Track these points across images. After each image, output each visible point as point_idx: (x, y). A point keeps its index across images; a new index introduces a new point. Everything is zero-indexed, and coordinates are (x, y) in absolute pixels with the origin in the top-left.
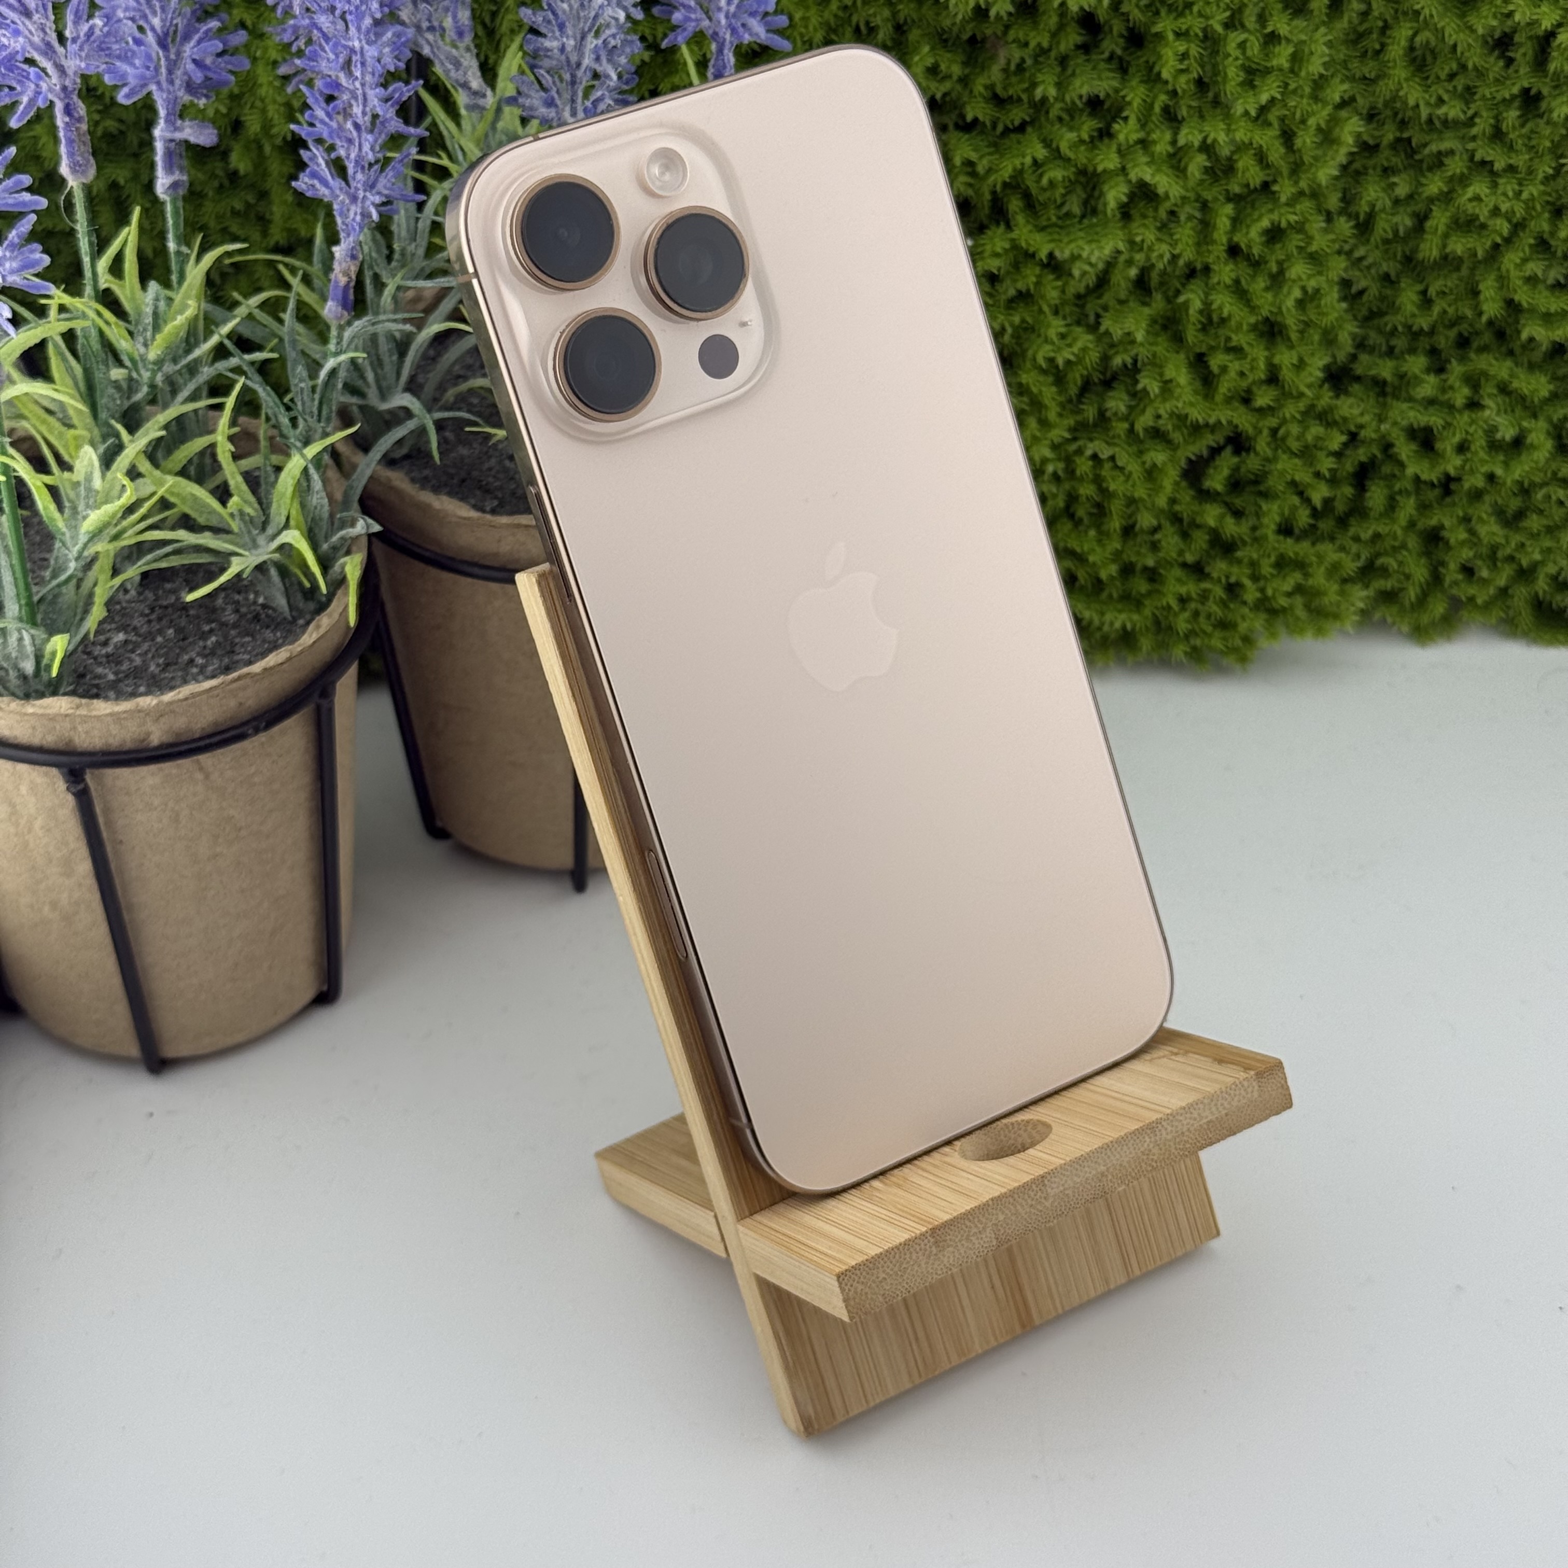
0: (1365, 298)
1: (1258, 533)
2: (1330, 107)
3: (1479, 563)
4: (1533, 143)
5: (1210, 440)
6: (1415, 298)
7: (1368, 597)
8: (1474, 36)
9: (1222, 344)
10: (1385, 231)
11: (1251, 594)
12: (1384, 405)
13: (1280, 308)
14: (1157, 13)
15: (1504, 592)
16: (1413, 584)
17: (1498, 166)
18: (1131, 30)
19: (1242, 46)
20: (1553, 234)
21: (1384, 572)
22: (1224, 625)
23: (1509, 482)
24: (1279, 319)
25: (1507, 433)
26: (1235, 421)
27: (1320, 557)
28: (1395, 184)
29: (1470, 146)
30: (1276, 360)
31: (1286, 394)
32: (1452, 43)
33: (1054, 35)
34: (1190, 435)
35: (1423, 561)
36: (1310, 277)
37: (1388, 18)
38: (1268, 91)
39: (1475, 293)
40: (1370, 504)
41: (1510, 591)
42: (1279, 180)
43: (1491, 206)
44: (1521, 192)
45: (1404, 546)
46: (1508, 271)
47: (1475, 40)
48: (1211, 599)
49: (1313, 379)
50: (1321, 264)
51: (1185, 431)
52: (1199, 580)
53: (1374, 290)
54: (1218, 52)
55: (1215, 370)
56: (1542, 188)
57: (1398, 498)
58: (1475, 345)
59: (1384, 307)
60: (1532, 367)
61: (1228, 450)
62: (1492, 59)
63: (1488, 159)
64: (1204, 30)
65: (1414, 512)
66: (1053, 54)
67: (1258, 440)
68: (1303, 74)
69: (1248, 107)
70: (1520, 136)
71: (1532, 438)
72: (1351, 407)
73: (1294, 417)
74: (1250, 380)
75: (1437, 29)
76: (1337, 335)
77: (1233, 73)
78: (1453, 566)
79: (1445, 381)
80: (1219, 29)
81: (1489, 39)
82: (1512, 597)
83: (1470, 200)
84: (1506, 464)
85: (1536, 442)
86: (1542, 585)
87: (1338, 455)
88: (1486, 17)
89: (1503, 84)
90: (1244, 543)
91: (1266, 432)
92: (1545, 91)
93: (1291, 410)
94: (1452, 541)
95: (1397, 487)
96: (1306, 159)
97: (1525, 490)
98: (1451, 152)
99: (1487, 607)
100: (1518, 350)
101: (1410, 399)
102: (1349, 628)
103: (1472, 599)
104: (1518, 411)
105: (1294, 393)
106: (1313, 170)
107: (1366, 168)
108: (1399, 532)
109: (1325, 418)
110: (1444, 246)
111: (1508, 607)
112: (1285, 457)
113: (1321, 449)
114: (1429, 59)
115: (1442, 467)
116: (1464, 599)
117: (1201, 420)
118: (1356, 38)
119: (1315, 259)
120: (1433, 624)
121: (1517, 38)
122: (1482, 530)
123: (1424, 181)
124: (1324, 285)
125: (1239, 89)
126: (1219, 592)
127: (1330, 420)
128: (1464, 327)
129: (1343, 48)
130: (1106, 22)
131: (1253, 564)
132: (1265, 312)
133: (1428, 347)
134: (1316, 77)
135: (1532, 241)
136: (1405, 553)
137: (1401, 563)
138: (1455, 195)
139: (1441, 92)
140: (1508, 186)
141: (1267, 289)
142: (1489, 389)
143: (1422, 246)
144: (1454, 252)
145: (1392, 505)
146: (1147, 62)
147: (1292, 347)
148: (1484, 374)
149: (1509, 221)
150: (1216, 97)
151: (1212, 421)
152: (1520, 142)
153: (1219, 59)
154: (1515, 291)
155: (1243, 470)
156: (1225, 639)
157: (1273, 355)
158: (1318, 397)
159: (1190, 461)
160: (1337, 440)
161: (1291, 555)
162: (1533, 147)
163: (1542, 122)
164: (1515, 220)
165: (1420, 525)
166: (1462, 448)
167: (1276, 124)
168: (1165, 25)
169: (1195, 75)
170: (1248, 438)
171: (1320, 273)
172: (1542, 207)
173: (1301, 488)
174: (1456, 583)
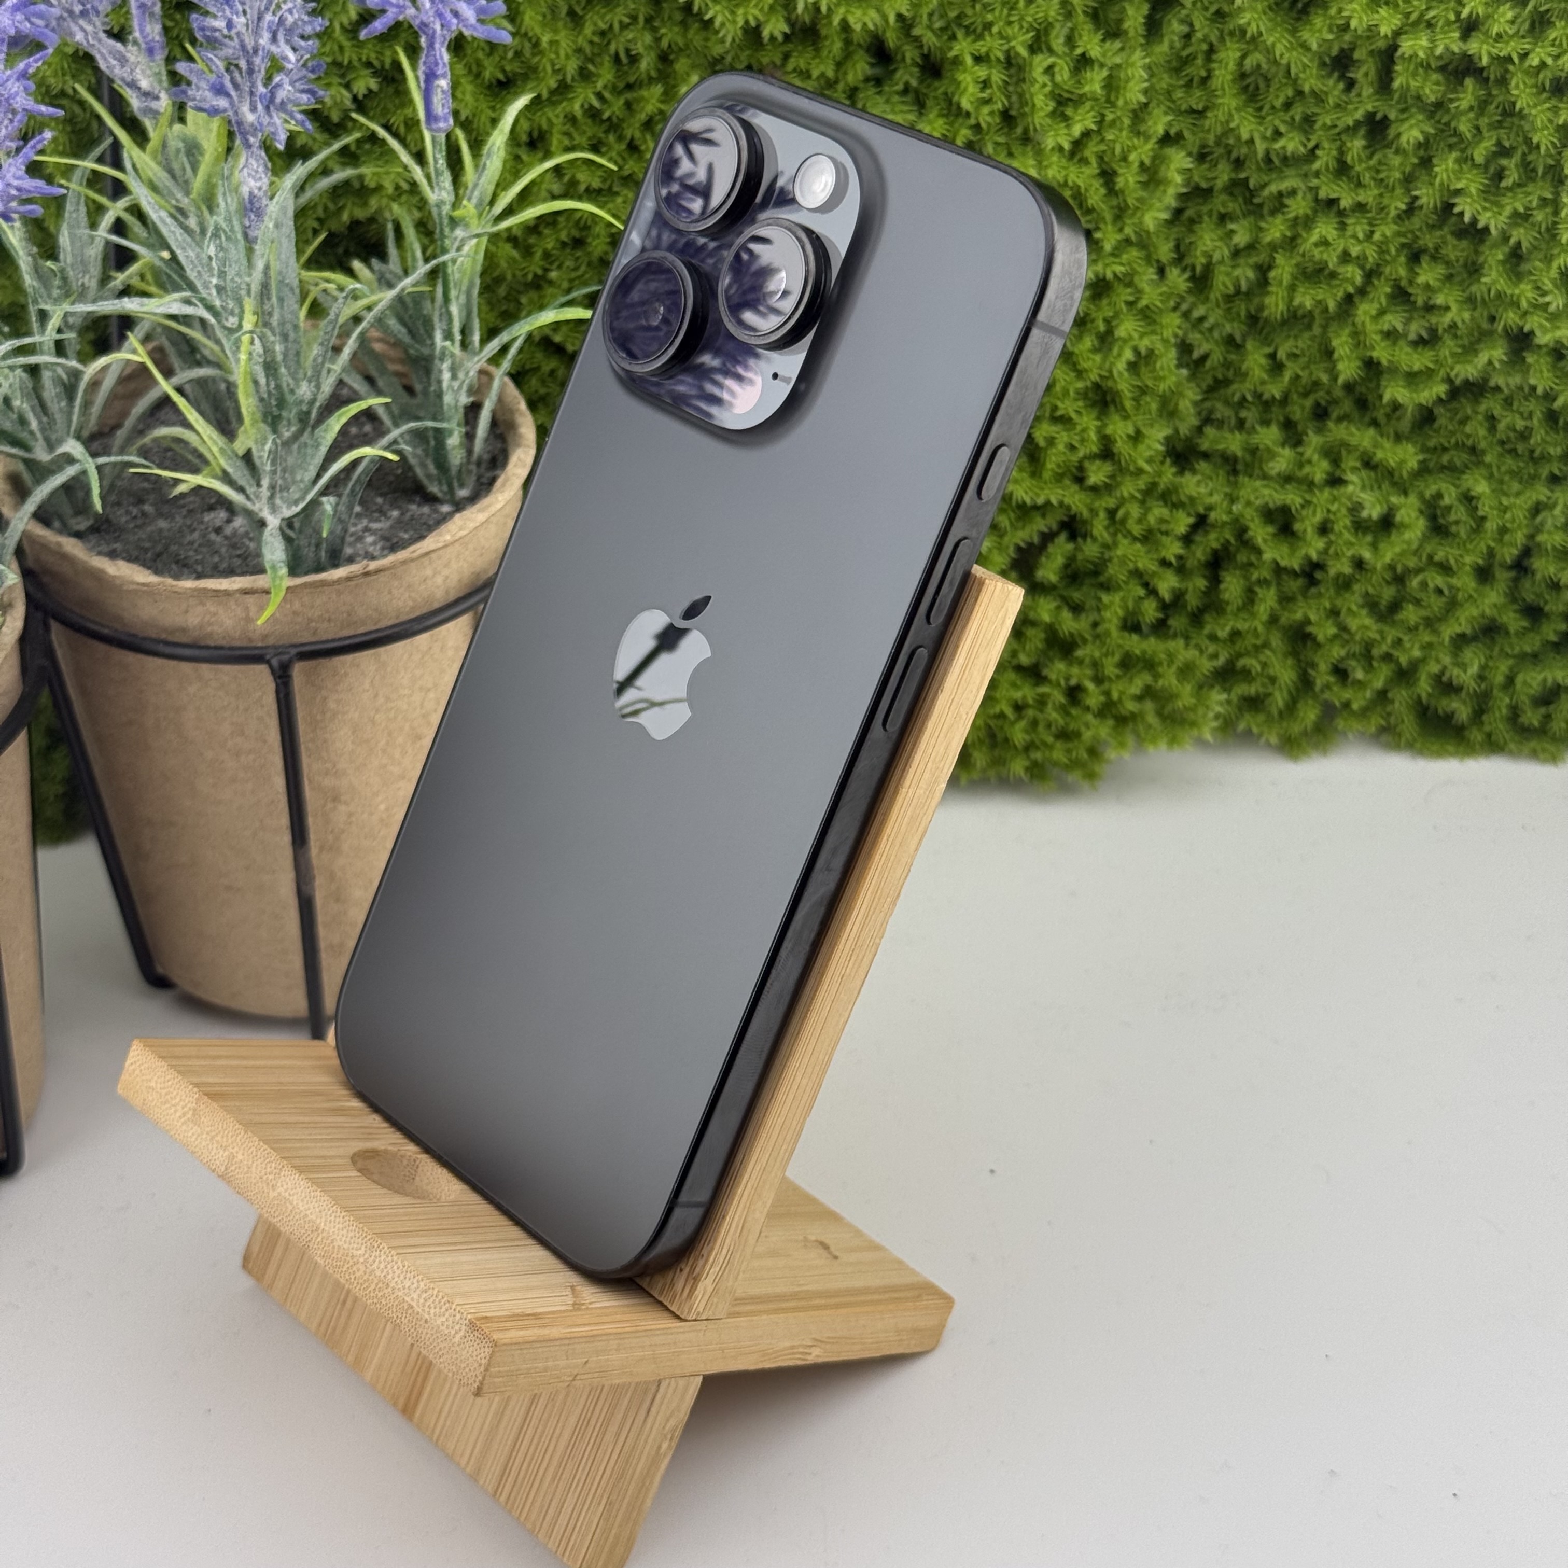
0: (1208, 364)
1: (1100, 629)
2: (1154, 140)
3: (1353, 663)
4: (1382, 176)
5: (1040, 525)
6: (1263, 361)
7: (1228, 702)
8: (1309, 55)
9: (1047, 414)
10: (1224, 284)
11: (1094, 697)
12: (1235, 485)
13: (1110, 372)
14: (953, 37)
15: (1382, 696)
16: (1280, 688)
17: (1345, 203)
18: (926, 57)
19: (1049, 70)
20: (1411, 282)
21: (1246, 675)
22: (1065, 735)
23: (1379, 566)
24: (1110, 383)
25: (1373, 511)
26: (1067, 501)
27: (1171, 657)
28: (1232, 232)
29: (1315, 182)
30: (1109, 431)
31: (1121, 470)
32: (1284, 61)
33: (839, 65)
34: (1019, 518)
35: (1290, 662)
36: (1142, 335)
37: (1214, 39)
38: (1083, 121)
39: (1328, 353)
40: (1226, 596)
41: (1390, 695)
42: (1102, 226)
43: (1340, 249)
44: (1372, 232)
45: (1266, 645)
46: (1363, 323)
47: (1311, 61)
48: (1050, 706)
49: (1152, 453)
50: (1154, 322)
51: (1012, 515)
52: (1037, 684)
53: (1217, 356)
54: (1024, 80)
55: (1042, 443)
56: (1395, 227)
57: (1257, 589)
58: (1334, 415)
59: (1230, 374)
60: (1398, 438)
61: (1062, 537)
62: (1331, 82)
63: (1333, 196)
64: (1008, 53)
65: (1276, 606)
66: (840, 86)
67: (1095, 522)
68: (1120, 103)
69: (1060, 140)
70: (1369, 169)
71: (1401, 516)
72: (1199, 483)
73: (1133, 497)
74: (1081, 454)
75: (1268, 51)
76: (1177, 405)
77: (1042, 103)
78: (1323, 667)
79: (1302, 454)
80: (1023, 52)
81: (1327, 60)
82: (1392, 702)
83: (1316, 245)
84: (1374, 546)
85: (1406, 520)
86: (1424, 686)
87: (1187, 540)
88: (1320, 31)
89: (1345, 109)
90: (1085, 641)
91: (1102, 515)
92: (1392, 115)
93: (1129, 488)
94: (1321, 638)
95: (1255, 576)
96: (1131, 201)
97: (1399, 579)
98: (1293, 193)
99: (1365, 712)
100: (1382, 419)
101: (1265, 477)
102: (1208, 736)
103: (1347, 705)
104: (1386, 486)
105: (1132, 468)
106: (1139, 214)
107: (1200, 216)
108: (1260, 628)
109: (1169, 498)
110: (1291, 299)
111: (1389, 714)
112: (1125, 542)
113: (1167, 533)
114: (1262, 85)
115: (1303, 552)
116: (1337, 704)
117: (1028, 501)
118: (1179, 64)
119: (1147, 316)
120: (1305, 733)
121: (1357, 55)
122: (1353, 624)
123: (1263, 225)
124: (1159, 347)
125: (1048, 121)
126: (1058, 697)
127: (1174, 499)
128: (1320, 396)
129: (1165, 76)
130: (898, 48)
131: (1095, 664)
132: (1094, 376)
133: (1281, 419)
134: (1136, 107)
135: (1388, 290)
136: (1268, 652)
137: (1264, 665)
138: (1299, 241)
139: (1277, 122)
140: (1358, 227)
141: (1095, 350)
142: (1350, 461)
143: (1268, 300)
144: (1301, 306)
145: (1250, 597)
146: (946, 94)
147: (1126, 417)
148: (1344, 444)
149: (1362, 267)
150: (1026, 131)
151: (1040, 501)
152: (1367, 175)
153: (1025, 87)
154: (1373, 348)
155: (1080, 557)
156: (1069, 751)
157: (1105, 425)
158: (1160, 474)
159: (1019, 549)
160: (1182, 522)
161: (1137, 652)
162: (1382, 180)
163: (1390, 153)
164: (1368, 266)
165: (1283, 620)
166: (1324, 529)
167: (1093, 161)
168: (963, 47)
169: (999, 106)
170: (1085, 522)
171: (1154, 332)
172: (1397, 250)
173: (1146, 578)
174: (1327, 686)
